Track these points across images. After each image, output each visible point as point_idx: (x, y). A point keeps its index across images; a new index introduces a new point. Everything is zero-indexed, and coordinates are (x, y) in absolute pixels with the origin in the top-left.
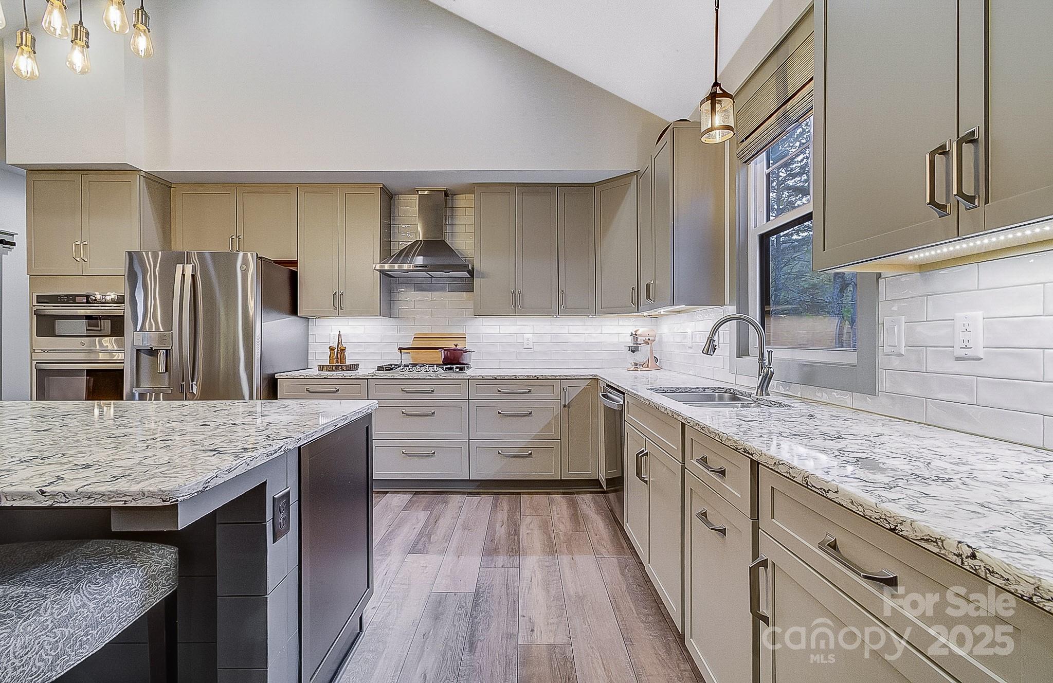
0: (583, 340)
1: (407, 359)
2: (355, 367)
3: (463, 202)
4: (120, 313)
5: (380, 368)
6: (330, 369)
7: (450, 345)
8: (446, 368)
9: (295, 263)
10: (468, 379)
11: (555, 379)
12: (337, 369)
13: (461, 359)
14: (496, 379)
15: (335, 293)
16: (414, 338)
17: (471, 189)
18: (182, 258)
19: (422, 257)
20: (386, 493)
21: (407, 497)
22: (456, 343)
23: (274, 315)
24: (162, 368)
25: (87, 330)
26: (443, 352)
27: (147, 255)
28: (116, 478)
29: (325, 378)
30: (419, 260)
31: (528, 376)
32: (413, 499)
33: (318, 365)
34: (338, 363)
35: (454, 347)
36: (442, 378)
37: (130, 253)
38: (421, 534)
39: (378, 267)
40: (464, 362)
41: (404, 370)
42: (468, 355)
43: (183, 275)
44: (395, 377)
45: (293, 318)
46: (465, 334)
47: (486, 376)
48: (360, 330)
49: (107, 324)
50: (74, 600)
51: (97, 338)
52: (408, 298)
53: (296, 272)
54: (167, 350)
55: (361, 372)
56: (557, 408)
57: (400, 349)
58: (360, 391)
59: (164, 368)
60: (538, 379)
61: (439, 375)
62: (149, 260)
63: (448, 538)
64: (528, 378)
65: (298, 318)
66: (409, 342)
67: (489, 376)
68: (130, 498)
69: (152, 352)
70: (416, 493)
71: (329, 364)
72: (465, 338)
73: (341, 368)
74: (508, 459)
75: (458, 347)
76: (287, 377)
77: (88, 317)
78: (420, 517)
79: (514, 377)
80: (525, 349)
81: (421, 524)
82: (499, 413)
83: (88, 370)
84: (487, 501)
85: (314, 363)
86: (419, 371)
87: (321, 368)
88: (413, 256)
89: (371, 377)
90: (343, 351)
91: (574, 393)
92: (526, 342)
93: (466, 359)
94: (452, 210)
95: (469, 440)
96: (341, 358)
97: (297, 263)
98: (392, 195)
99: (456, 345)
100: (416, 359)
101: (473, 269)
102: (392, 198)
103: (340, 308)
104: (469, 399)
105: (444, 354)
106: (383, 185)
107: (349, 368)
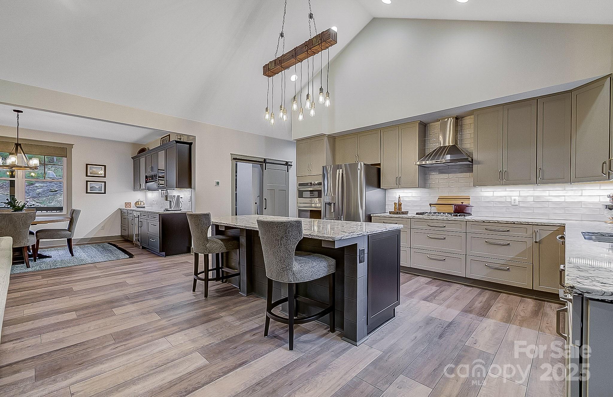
0: (563, 200)
1: (434, 209)
2: (406, 213)
3: (468, 121)
4: (320, 189)
5: (417, 214)
6: (394, 213)
7: (459, 202)
8: (453, 215)
9: (379, 164)
10: (466, 221)
11: (528, 224)
12: (397, 213)
13: (465, 210)
14: (484, 222)
15: (397, 177)
16: (438, 198)
17: (471, 113)
18: (339, 167)
19: (450, 155)
20: (419, 276)
21: (430, 280)
22: (462, 201)
23: (371, 188)
24: (332, 211)
25: (310, 195)
26: (454, 206)
27: (328, 167)
28: (323, 234)
29: (391, 217)
30: (448, 157)
31: (507, 221)
32: (432, 281)
33: (389, 211)
34: (398, 210)
35: (461, 204)
36: (450, 220)
37: (323, 166)
38: (431, 295)
39: (418, 163)
40: (466, 212)
41: (429, 215)
42: (470, 208)
43: (339, 174)
44: (424, 218)
45: (379, 189)
46: (469, 196)
47: (478, 220)
48: (410, 195)
49: (316, 193)
50: (315, 264)
51: (313, 199)
52: (435, 177)
53: (380, 169)
54: (334, 203)
55: (409, 215)
56: (530, 243)
57: (430, 204)
58: (407, 224)
59: (333, 210)
60: (514, 223)
61: (448, 218)
62: (329, 169)
63: (445, 300)
64: (507, 223)
65: (381, 189)
66: (435, 201)
67: (479, 220)
68: (326, 238)
69: (330, 204)
70: (435, 279)
71: (394, 211)
72: (470, 198)
73: (399, 213)
74: (491, 270)
75: (463, 203)
76: (375, 216)
77: (310, 191)
78: (433, 288)
79: (496, 222)
80: (512, 205)
81: (432, 291)
82: (486, 242)
83: (311, 211)
84: (476, 291)
85: (388, 211)
86: (437, 216)
87: (390, 213)
88: (444, 155)
89: (412, 218)
90: (400, 205)
91: (545, 234)
92: (513, 201)
93: (468, 210)
94: (461, 127)
95: (466, 255)
96: (400, 208)
97: (380, 164)
98: (426, 124)
99: (462, 203)
100: (439, 210)
101: (472, 160)
102: (426, 126)
103: (399, 184)
104: (466, 232)
105: (454, 207)
106: (420, 121)
107: (403, 213)
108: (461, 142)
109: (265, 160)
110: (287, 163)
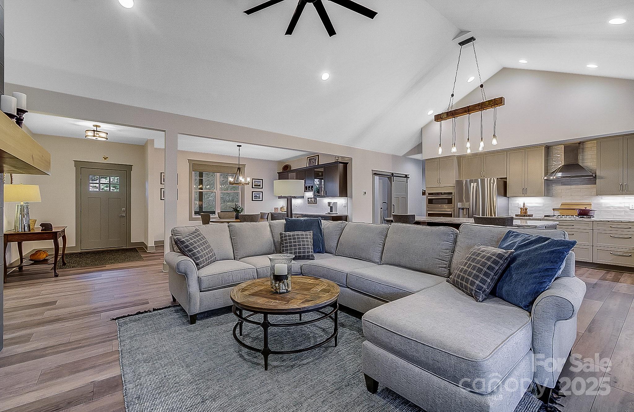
1: (557, 213)
2: (533, 216)
3: (590, 145)
5: (545, 216)
7: (583, 208)
8: (580, 217)
10: (593, 221)
12: (524, 216)
13: (589, 213)
14: (608, 222)
15: (523, 188)
16: (561, 205)
17: (594, 140)
18: (473, 181)
22: (585, 207)
23: (500, 197)
34: (524, 214)
36: (578, 221)
37: (457, 181)
39: (544, 178)
40: (590, 215)
42: (593, 212)
43: (473, 186)
45: (505, 198)
46: (591, 203)
52: (558, 189)
53: (506, 181)
54: (468, 208)
57: (553, 209)
61: (576, 219)
65: (507, 198)
66: (559, 206)
67: (604, 220)
69: (463, 209)
71: (520, 214)
72: (591, 205)
73: (526, 216)
74: (616, 256)
79: (620, 221)
82: (611, 236)
84: (603, 271)
87: (517, 216)
90: (526, 209)
93: (591, 213)
95: (593, 246)
96: (526, 212)
97: (506, 178)
98: (549, 147)
99: (586, 208)
100: (562, 213)
101: (596, 176)
102: (549, 148)
103: (525, 193)
104: (593, 230)
105: (579, 211)
106: (546, 145)
107: (529, 216)
108: (583, 161)
109: (392, 174)
110: (406, 176)
